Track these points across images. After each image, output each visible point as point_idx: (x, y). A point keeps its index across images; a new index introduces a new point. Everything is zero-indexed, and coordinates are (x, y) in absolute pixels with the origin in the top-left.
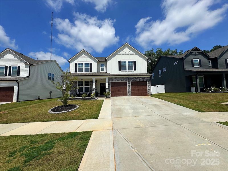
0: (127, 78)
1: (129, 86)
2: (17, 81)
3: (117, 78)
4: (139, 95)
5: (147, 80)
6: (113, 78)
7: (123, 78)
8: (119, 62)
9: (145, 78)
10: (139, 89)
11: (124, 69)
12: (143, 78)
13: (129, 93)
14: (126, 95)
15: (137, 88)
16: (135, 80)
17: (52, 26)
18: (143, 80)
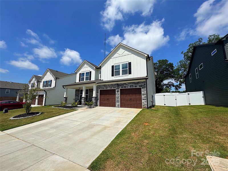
0: (115, 84)
1: (118, 95)
2: (45, 90)
3: (105, 85)
4: (131, 107)
5: (141, 86)
6: (101, 85)
7: (111, 84)
8: (113, 67)
9: (138, 83)
10: (131, 99)
11: (118, 74)
12: (135, 84)
13: (117, 104)
14: (114, 106)
15: (128, 97)
16: (125, 87)
17: (105, 44)
18: (136, 86)
